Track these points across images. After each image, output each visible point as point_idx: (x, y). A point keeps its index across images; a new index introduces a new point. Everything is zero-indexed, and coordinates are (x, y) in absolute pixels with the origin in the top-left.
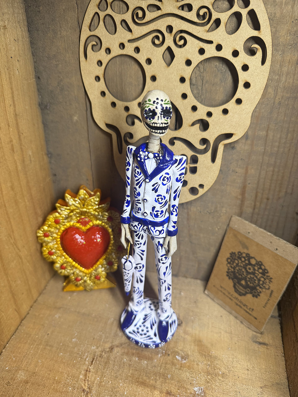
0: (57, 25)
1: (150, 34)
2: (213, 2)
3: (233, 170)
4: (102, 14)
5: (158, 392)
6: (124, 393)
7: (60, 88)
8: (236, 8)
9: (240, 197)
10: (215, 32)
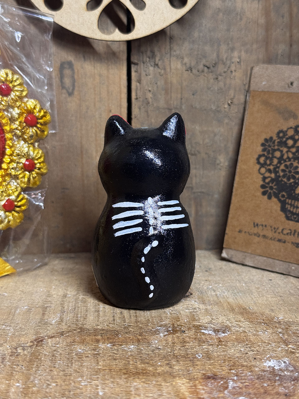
5: (184, 379)
6: (98, 394)
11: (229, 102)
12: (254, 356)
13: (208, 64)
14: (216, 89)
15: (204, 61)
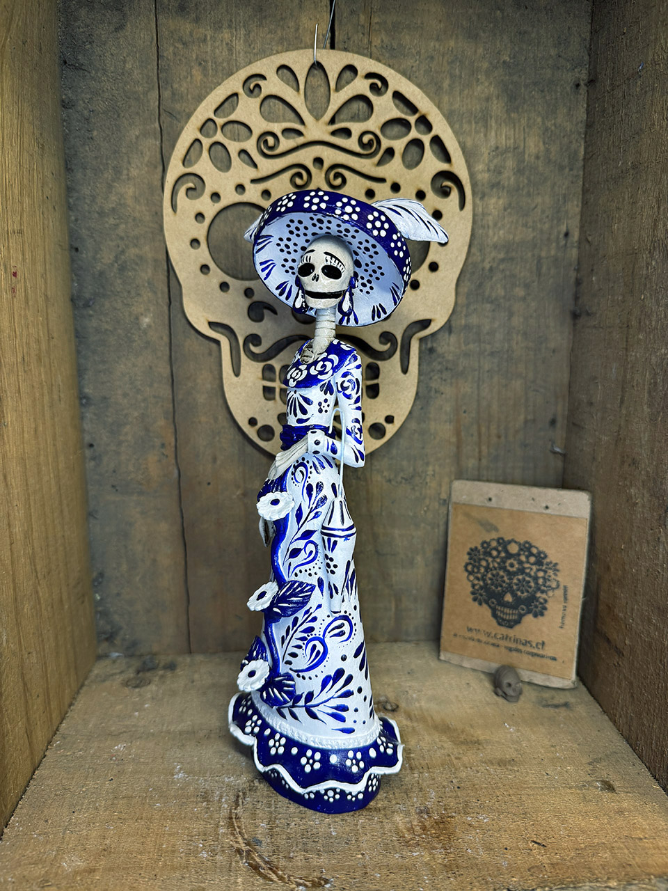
0: (122, 160)
1: (288, 171)
2: (381, 125)
3: (435, 389)
4: (206, 142)
7: (118, 265)
8: (414, 134)
9: (454, 440)
10: (387, 166)
11: (425, 509)
12: (458, 785)
13: (405, 476)
14: (413, 497)
15: (401, 475)
